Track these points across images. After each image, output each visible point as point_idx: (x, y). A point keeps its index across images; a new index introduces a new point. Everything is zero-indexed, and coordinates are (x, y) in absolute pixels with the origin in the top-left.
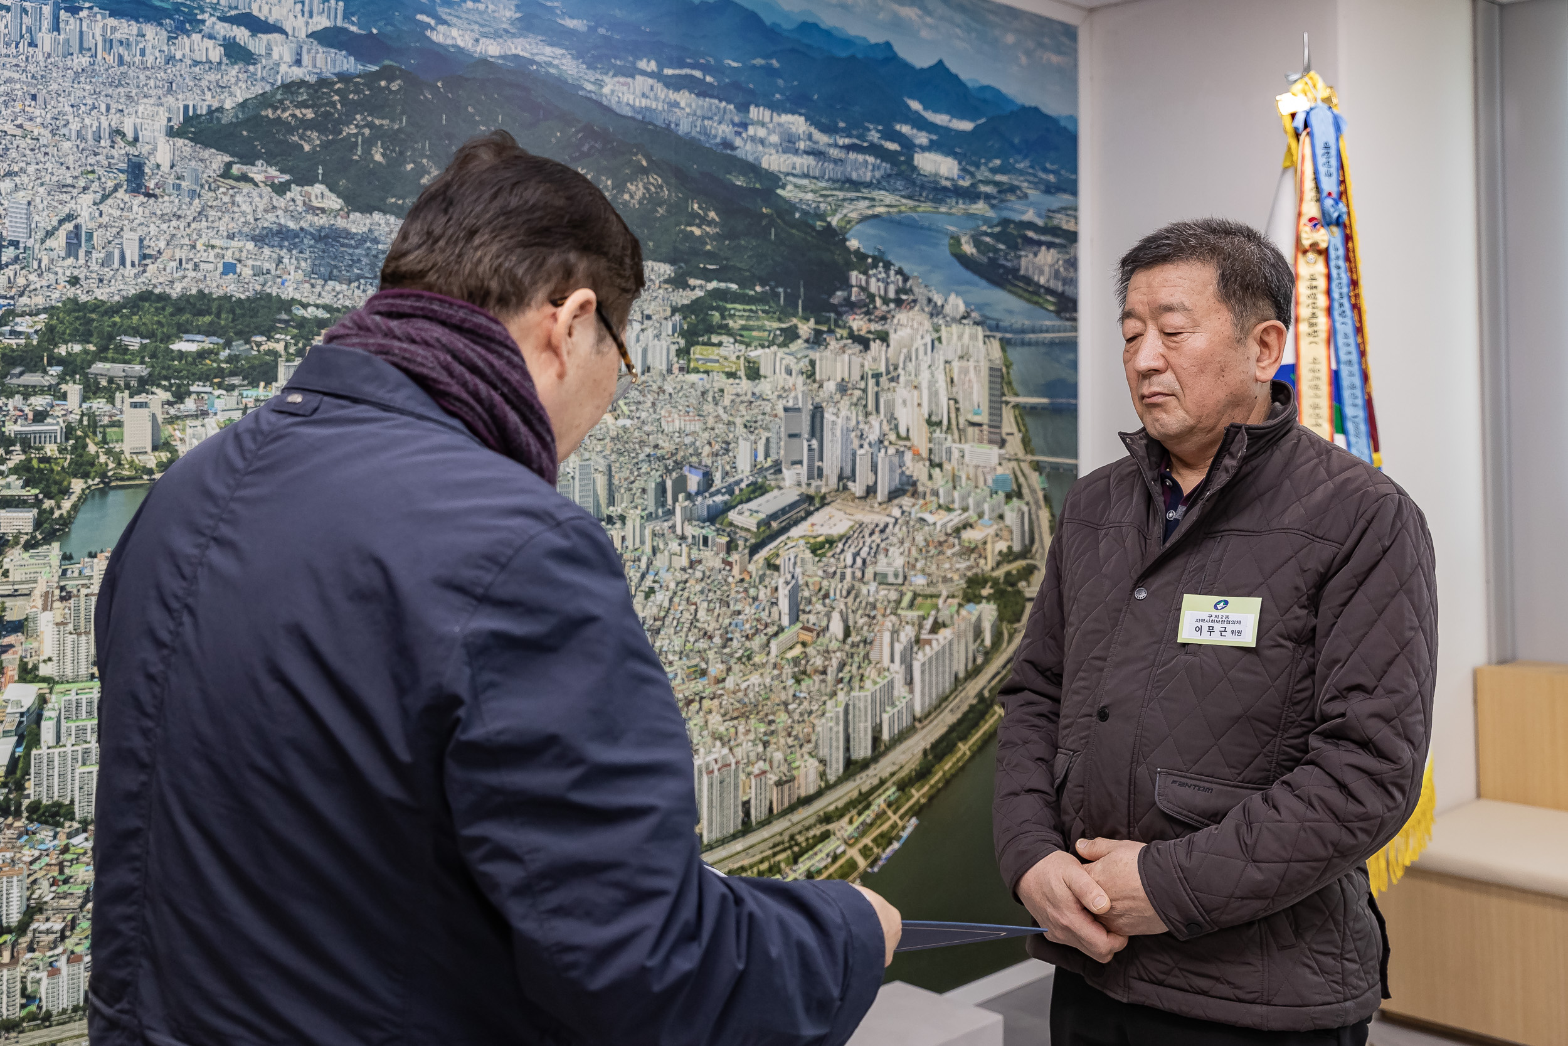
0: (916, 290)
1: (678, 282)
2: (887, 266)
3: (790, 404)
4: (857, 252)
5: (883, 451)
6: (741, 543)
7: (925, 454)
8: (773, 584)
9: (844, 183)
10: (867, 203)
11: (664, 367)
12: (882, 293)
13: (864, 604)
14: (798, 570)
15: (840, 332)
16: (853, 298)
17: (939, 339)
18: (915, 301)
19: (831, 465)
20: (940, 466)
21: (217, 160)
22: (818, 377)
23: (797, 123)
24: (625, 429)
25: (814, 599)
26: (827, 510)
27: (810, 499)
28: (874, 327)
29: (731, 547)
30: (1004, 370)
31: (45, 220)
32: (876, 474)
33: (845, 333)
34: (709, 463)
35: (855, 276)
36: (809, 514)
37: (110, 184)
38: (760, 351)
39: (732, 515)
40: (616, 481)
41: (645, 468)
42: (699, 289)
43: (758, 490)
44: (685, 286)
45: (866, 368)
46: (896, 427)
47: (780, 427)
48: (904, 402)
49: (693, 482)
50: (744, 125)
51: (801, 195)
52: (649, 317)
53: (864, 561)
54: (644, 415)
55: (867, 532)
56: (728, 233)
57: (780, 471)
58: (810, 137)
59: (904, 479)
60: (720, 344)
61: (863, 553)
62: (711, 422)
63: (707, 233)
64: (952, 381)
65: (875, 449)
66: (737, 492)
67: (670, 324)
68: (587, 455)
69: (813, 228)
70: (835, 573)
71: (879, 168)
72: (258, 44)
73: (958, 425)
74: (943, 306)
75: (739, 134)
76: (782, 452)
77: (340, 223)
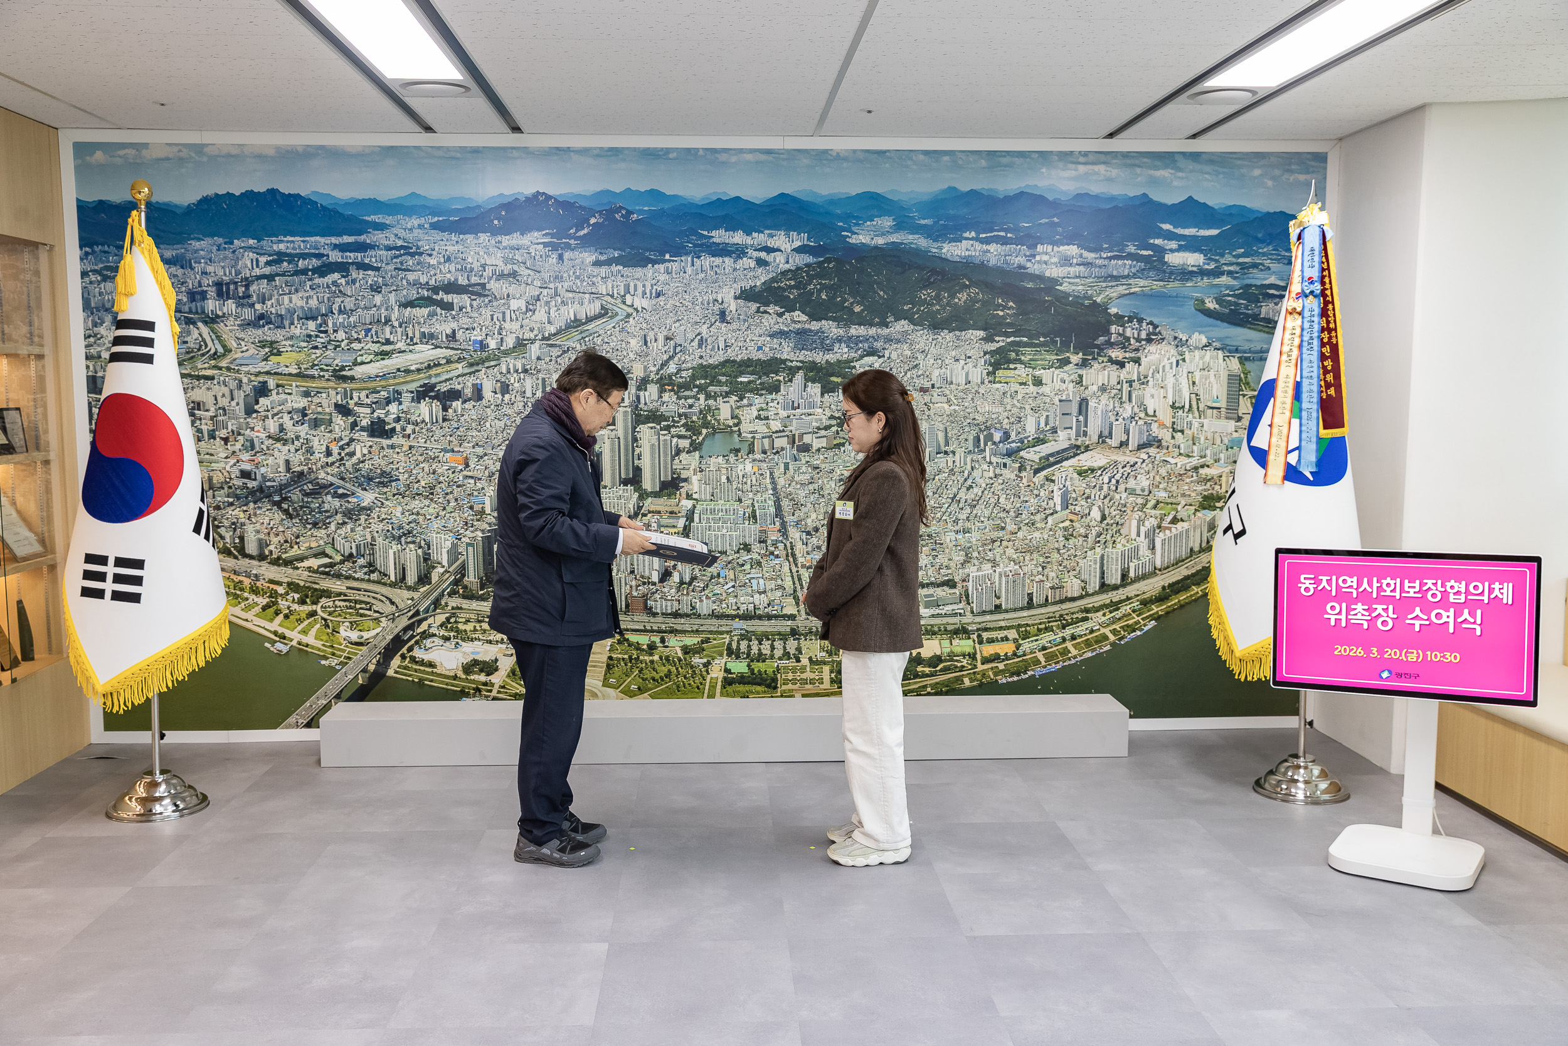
0: (1164, 333)
1: (989, 339)
2: (1140, 321)
3: (1064, 398)
4: (1116, 315)
5: (1134, 423)
6: (1028, 468)
7: (1169, 424)
8: (1050, 489)
9: (1107, 277)
10: (1125, 287)
11: (979, 381)
12: (1136, 336)
13: (1117, 504)
14: (1068, 483)
15: (1101, 359)
16: (1112, 340)
17: (1184, 360)
18: (1163, 339)
19: (1094, 429)
20: (1182, 432)
21: (754, 306)
22: (1084, 383)
23: (1072, 250)
24: (955, 411)
25: (1079, 499)
26: (1089, 453)
27: (1078, 447)
28: (1127, 355)
29: (1021, 468)
30: (1242, 375)
31: (690, 336)
32: (1128, 435)
33: (1105, 359)
34: (1008, 427)
35: (1113, 328)
36: (1076, 455)
37: (713, 320)
38: (1042, 371)
39: (1022, 453)
40: (950, 435)
41: (967, 429)
42: (1001, 342)
43: (1039, 441)
44: (993, 341)
45: (1122, 378)
46: (1145, 409)
47: (1056, 409)
48: (1152, 396)
49: (997, 436)
50: (1034, 256)
51: (1074, 288)
52: (969, 357)
53: (1118, 482)
54: (966, 404)
55: (1120, 467)
56: (1022, 312)
57: (1056, 432)
58: (1081, 256)
59: (1151, 438)
60: (1015, 369)
61: (1117, 477)
62: (1009, 407)
63: (1008, 314)
64: (1194, 383)
65: (1128, 422)
66: (1026, 442)
67: (983, 360)
68: (933, 423)
69: (1083, 304)
70: (1095, 486)
71: (1135, 266)
72: (769, 258)
73: (1198, 408)
74: (1187, 340)
75: (1030, 260)
76: (1057, 423)
77: (807, 326)
